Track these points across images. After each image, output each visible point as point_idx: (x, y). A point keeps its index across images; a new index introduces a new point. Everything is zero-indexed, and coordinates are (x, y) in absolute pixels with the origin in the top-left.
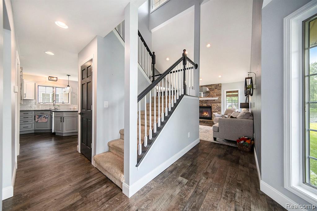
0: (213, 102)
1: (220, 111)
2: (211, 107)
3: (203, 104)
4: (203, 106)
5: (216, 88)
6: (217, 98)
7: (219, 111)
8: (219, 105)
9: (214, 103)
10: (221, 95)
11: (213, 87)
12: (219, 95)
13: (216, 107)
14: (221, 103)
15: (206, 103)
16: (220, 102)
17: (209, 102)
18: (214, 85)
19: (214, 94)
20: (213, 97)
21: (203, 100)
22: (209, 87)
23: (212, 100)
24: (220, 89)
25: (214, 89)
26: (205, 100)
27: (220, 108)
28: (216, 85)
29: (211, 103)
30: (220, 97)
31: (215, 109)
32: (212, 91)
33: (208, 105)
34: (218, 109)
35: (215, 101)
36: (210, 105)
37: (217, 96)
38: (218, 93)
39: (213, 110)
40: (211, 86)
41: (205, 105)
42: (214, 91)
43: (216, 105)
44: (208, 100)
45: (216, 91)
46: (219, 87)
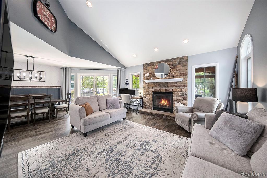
0: (175, 86)
1: (186, 99)
2: (171, 93)
3: (161, 89)
4: (161, 91)
5: (179, 64)
6: (180, 80)
7: (184, 99)
8: (184, 90)
9: (177, 87)
10: (187, 75)
11: (175, 62)
12: (185, 74)
13: (179, 93)
16: (186, 85)
17: (169, 85)
19: (177, 73)
20: (175, 77)
21: (160, 83)
22: (169, 63)
23: (174, 82)
24: (186, 65)
25: (177, 65)
26: (164, 82)
27: (186, 95)
28: (179, 59)
29: (171, 87)
30: (186, 78)
31: (179, 97)
32: (173, 68)
33: (168, 90)
34: (183, 96)
35: (178, 83)
36: (170, 89)
37: (182, 76)
38: (182, 71)
39: (175, 98)
40: (173, 61)
41: (163, 90)
42: (176, 69)
43: (179, 90)
44: (167, 83)
45: (179, 68)
46: (184, 62)
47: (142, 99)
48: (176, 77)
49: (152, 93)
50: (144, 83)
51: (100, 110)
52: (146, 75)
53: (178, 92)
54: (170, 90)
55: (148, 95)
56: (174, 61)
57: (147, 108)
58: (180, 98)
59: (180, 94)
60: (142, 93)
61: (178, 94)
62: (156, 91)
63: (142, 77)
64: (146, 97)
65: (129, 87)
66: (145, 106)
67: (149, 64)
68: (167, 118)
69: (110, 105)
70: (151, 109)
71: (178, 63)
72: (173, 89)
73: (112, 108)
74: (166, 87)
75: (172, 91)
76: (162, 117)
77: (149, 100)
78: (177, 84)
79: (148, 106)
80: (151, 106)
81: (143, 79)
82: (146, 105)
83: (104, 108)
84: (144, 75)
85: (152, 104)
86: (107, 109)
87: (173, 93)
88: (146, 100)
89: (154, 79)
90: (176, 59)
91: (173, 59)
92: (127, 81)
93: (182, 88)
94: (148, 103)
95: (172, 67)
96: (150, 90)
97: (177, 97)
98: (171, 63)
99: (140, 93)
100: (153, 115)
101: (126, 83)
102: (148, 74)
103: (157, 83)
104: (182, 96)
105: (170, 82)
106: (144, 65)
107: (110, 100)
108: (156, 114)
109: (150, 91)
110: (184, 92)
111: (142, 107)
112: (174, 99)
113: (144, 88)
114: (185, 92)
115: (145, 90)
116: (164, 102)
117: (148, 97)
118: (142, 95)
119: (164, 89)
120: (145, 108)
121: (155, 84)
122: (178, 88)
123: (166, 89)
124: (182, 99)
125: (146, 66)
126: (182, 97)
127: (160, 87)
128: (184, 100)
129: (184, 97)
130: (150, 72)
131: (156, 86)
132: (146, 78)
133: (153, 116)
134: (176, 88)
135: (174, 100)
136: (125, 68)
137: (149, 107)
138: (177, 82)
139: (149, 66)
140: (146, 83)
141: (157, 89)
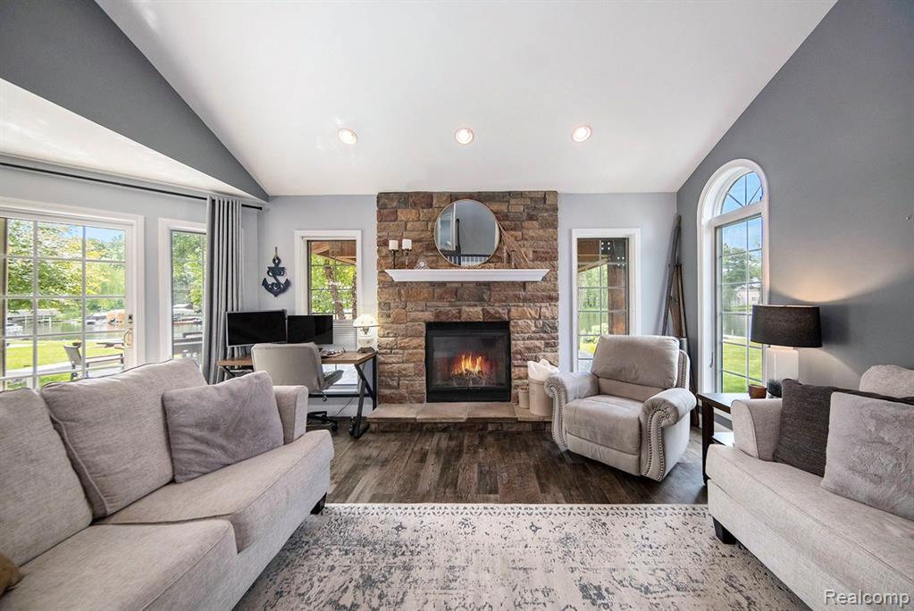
0: (517, 298)
1: (555, 345)
2: (504, 326)
3: (465, 309)
4: (464, 318)
5: (531, 218)
6: (536, 274)
7: (547, 345)
8: (548, 314)
9: (525, 300)
10: (556, 258)
11: (517, 208)
12: (547, 256)
13: (531, 323)
14: (557, 299)
15: (481, 300)
16: (553, 294)
17: (495, 295)
18: (521, 194)
19: (525, 249)
20: (520, 263)
21: (460, 285)
22: (495, 207)
23: (513, 283)
24: (553, 224)
25: (523, 221)
26: (477, 282)
27: (555, 329)
28: (531, 199)
29: (504, 301)
30: (554, 268)
31: (530, 338)
32: (512, 230)
33: (492, 312)
34: (545, 336)
35: (529, 287)
36: (501, 311)
37: (540, 261)
38: (541, 243)
39: (518, 344)
40: (508, 202)
41: (474, 312)
42: (520, 233)
43: (533, 313)
44: (488, 285)
45: (531, 233)
46: (547, 210)
47: (375, 358)
48: (523, 263)
49: (423, 328)
50: (386, 284)
51: (98, 519)
52: (393, 245)
53: (529, 322)
54: (499, 313)
55: (406, 336)
56: (513, 201)
57: (400, 400)
58: (537, 343)
59: (536, 326)
60: (374, 334)
61: (529, 326)
62: (443, 318)
63: (368, 253)
64: (391, 349)
65: (294, 303)
66: (387, 392)
67: (407, 199)
68: (505, 428)
69: (207, 443)
70: (422, 402)
71: (528, 214)
72: (509, 311)
73: (225, 459)
74: (483, 300)
75: (506, 317)
76: (485, 428)
77: (407, 361)
78: (525, 289)
79: (403, 391)
80: (421, 385)
81: (379, 265)
82: (390, 387)
83: (152, 480)
84: (383, 243)
85: (424, 378)
86: (173, 481)
87: (512, 323)
88: (393, 362)
89: (433, 265)
90: (520, 195)
91: (510, 193)
92: (277, 270)
93: (542, 304)
94: (405, 376)
95: (507, 223)
96: (413, 315)
97: (524, 339)
98: (503, 208)
99: (366, 330)
100: (444, 430)
101: (271, 280)
102: (407, 244)
103: (443, 284)
104: (542, 335)
105: (498, 282)
106: (383, 200)
107: (204, 403)
108: (456, 424)
109: (413, 320)
110: (547, 319)
111: (374, 400)
112: (513, 349)
113: (384, 306)
114: (553, 318)
115: (389, 316)
116: (467, 367)
117: (403, 348)
118: (374, 338)
119: (476, 309)
120: (389, 400)
121: (438, 291)
122: (530, 307)
123: (483, 310)
124: (542, 347)
125: (391, 205)
126: (542, 338)
127: (458, 303)
128: (549, 349)
129: (548, 336)
130: (415, 234)
131: (441, 298)
132: (398, 260)
133: (444, 436)
134: (521, 304)
135: (517, 353)
136: (266, 196)
137: (411, 393)
138: (524, 283)
139: (406, 206)
140: (392, 284)
141: (448, 310)
